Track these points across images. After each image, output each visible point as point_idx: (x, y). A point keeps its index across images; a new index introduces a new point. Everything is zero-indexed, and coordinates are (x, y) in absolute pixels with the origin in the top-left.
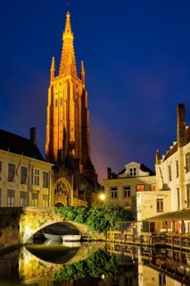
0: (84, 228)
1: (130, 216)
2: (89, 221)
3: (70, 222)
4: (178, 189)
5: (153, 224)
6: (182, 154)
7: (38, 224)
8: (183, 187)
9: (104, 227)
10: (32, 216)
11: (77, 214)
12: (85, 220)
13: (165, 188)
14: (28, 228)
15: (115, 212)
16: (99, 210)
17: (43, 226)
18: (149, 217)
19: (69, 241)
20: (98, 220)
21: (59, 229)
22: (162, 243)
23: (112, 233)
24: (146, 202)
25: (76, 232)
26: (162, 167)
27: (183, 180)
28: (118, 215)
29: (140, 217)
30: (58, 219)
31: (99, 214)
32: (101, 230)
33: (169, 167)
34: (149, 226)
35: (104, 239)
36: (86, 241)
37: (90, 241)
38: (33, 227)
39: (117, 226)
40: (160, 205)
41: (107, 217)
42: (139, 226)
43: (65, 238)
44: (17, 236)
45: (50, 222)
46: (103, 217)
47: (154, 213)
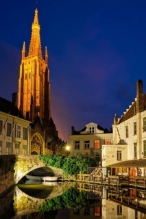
0: (59, 171)
2: (65, 166)
3: (50, 167)
4: (135, 144)
5: (114, 169)
7: (27, 169)
9: (75, 171)
10: (22, 162)
11: (56, 161)
12: (61, 166)
14: (20, 172)
15: (84, 160)
16: (73, 158)
17: (31, 170)
18: (111, 164)
19: (48, 181)
20: (71, 166)
21: (40, 173)
23: (81, 175)
24: (109, 153)
25: (52, 175)
27: (140, 137)
28: (86, 162)
29: (104, 164)
30: (41, 164)
31: (73, 161)
32: (73, 173)
35: (75, 179)
36: (61, 181)
37: (64, 181)
38: (23, 171)
39: (85, 170)
40: (119, 155)
41: (78, 164)
42: (104, 172)
43: (45, 179)
44: (13, 178)
45: (36, 167)
46: (74, 163)
47: (114, 161)
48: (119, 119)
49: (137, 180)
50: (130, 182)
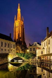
0: (23, 58)
1: (35, 55)
2: (25, 57)
3: (20, 57)
4: (47, 49)
5: (40, 57)
6: (48, 40)
7: (12, 57)
8: (48, 48)
9: (28, 58)
10: (11, 55)
11: (22, 55)
12: (24, 56)
13: (44, 48)
14: (10, 58)
15: (31, 54)
16: (27, 54)
17: (14, 58)
18: (39, 55)
19: (20, 61)
20: (27, 56)
21: (17, 59)
22: (42, 62)
23: (30, 59)
24: (39, 52)
25: (21, 59)
26: (43, 43)
27: (48, 46)
28: (32, 55)
29: (37, 55)
30: (17, 56)
31: (27, 55)
32: (28, 59)
33: (45, 43)
34: (39, 58)
35: (28, 61)
36: (24, 61)
37: (25, 61)
39: (32, 58)
40: (42, 52)
41: (29, 56)
42: (37, 58)
43: (19, 61)
44: (7, 60)
45: (15, 57)
46: (28, 56)
48: (43, 41)
49: (45, 60)
50: (44, 61)
